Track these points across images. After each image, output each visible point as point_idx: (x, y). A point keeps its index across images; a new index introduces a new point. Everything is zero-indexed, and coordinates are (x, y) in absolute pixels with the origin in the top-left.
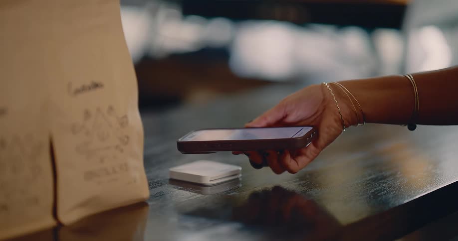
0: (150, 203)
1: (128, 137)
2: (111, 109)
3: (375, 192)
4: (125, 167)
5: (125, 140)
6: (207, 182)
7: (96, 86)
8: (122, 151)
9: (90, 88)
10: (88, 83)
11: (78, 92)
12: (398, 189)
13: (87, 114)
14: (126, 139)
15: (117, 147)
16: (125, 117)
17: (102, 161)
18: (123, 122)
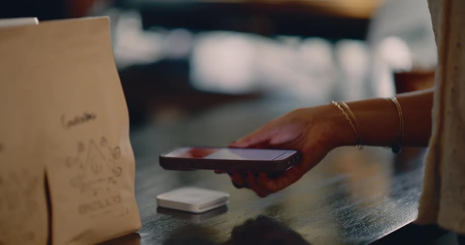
0: (142, 235)
1: (120, 169)
2: (104, 140)
3: (366, 218)
4: (118, 199)
5: (118, 172)
6: (197, 210)
7: (89, 117)
8: (115, 183)
9: (83, 120)
10: (81, 114)
11: (71, 124)
12: (387, 215)
13: (81, 146)
14: (119, 170)
15: (110, 179)
16: (118, 147)
17: (96, 194)
18: (116, 153)
